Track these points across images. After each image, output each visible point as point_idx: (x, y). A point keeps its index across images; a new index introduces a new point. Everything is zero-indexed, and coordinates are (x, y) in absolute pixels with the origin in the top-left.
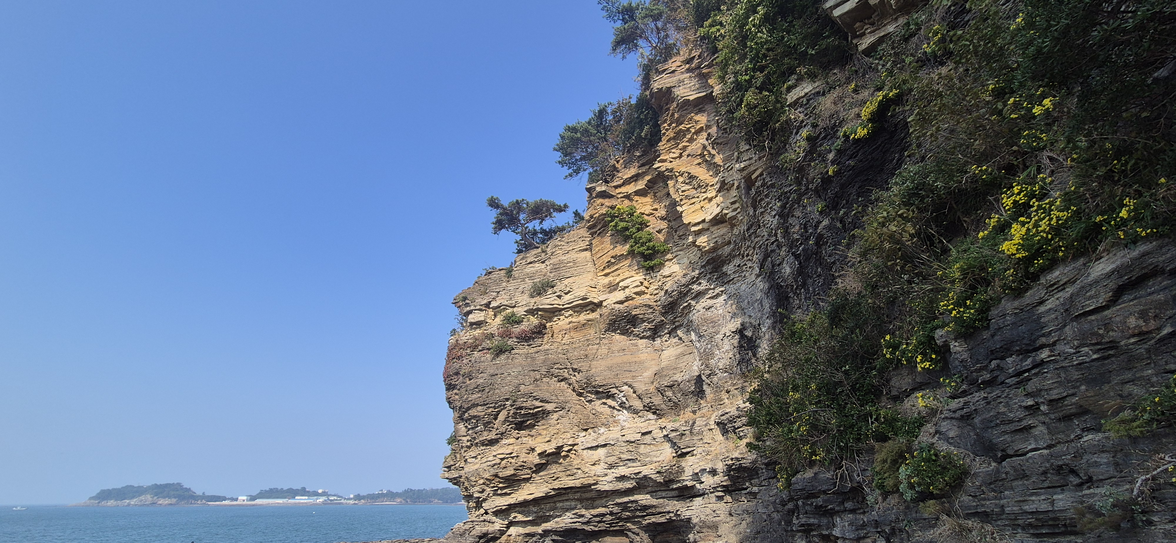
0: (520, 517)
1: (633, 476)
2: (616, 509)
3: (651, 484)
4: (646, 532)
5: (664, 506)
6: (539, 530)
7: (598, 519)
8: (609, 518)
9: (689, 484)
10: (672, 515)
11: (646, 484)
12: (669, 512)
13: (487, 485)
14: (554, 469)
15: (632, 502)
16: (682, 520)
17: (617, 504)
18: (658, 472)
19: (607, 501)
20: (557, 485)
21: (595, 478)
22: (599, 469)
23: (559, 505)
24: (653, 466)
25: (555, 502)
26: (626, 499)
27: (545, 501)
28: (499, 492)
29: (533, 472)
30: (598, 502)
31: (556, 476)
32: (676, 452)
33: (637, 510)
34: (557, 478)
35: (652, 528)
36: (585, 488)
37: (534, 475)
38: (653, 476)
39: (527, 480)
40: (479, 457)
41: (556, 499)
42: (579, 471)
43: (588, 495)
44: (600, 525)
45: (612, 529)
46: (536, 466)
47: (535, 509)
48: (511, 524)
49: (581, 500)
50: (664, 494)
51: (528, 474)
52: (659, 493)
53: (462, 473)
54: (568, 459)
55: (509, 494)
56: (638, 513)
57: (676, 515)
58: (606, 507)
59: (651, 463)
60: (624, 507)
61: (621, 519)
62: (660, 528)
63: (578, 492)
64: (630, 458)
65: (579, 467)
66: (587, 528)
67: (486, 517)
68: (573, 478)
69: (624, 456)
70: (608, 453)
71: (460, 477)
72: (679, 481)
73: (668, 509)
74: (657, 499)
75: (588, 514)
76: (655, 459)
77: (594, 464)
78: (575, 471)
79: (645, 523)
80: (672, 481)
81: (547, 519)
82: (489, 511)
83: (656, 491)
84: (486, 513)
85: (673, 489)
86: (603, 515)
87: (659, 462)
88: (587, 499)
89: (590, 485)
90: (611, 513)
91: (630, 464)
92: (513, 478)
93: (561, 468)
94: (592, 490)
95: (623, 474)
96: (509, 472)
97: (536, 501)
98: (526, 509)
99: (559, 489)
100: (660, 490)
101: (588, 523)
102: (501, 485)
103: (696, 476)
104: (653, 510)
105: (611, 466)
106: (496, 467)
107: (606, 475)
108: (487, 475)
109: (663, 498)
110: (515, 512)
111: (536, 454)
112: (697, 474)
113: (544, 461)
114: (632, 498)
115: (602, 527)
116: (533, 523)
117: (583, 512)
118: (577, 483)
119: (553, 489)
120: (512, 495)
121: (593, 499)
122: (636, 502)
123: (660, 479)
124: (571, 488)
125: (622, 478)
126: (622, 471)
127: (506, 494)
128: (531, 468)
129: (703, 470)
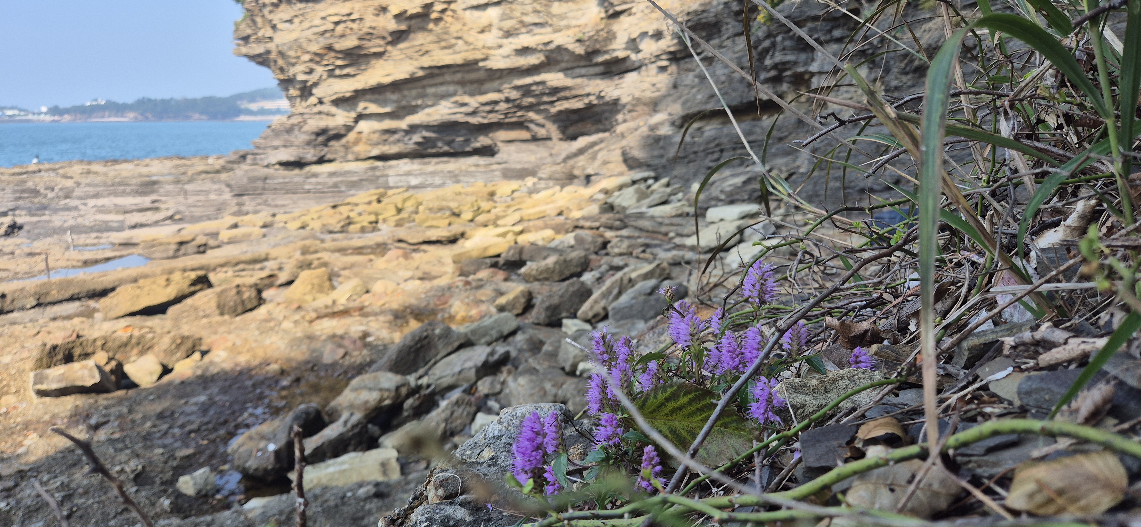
0: (373, 108)
1: (541, 47)
2: (514, 95)
3: (566, 58)
4: (554, 122)
5: (582, 87)
6: (403, 124)
7: (488, 108)
8: (503, 106)
9: (621, 54)
10: (592, 98)
11: (559, 58)
12: (588, 95)
13: (318, 63)
14: (419, 39)
15: (537, 84)
16: (607, 104)
17: (517, 88)
18: (579, 41)
19: (501, 84)
20: (427, 61)
21: (485, 51)
22: (491, 38)
23: (431, 90)
24: (570, 32)
25: (424, 87)
26: (528, 80)
27: (410, 86)
28: (338, 72)
29: (389, 43)
30: (487, 86)
31: (424, 49)
32: (607, 11)
33: (543, 94)
34: (427, 52)
35: (563, 117)
36: (470, 66)
37: (389, 48)
38: (571, 47)
39: (379, 55)
40: (296, 20)
41: (425, 82)
42: (460, 42)
43: (473, 76)
44: (491, 116)
45: (507, 120)
46: (392, 33)
47: (394, 97)
48: (360, 117)
49: (462, 83)
50: (583, 71)
51: (380, 46)
52: (577, 71)
53: (271, 46)
54: (442, 24)
55: (354, 76)
56: (546, 99)
57: (600, 97)
58: (499, 91)
59: (568, 27)
60: (526, 91)
61: (520, 107)
62: (574, 117)
63: (458, 72)
64: (537, 21)
65: (459, 35)
66: (474, 120)
67: (319, 108)
68: (450, 51)
69: (528, 19)
70: (504, 14)
71: (268, 52)
72: (606, 52)
73: (587, 90)
74: (574, 78)
75: (474, 102)
76: (574, 23)
77: (482, 31)
78: (453, 41)
79: (554, 110)
80: (596, 52)
81: (413, 110)
82: (325, 100)
83: (572, 68)
84: (321, 102)
85: (597, 64)
86: (496, 102)
87: (579, 26)
88: (472, 82)
89: (476, 62)
90: (507, 100)
91: (537, 30)
92: (356, 51)
93: (431, 38)
94: (479, 69)
95: (526, 45)
96: (350, 42)
97: (396, 86)
98: (381, 97)
99: (430, 68)
100: (579, 67)
101: (474, 113)
102: (339, 63)
103: (633, 44)
104: (567, 93)
105: (508, 34)
106: (328, 35)
107: (500, 46)
108: (315, 47)
109: (582, 76)
110: (366, 101)
111: (389, 16)
112: (634, 40)
113: (403, 27)
114: (537, 78)
115: (494, 118)
116: (391, 115)
117: (466, 99)
118: (457, 59)
119: (422, 68)
120: (358, 77)
121: (480, 82)
122: (543, 83)
123: (580, 50)
124: (448, 67)
125: (525, 51)
126: (525, 40)
127: (348, 76)
128: (384, 38)
129: (644, 34)
